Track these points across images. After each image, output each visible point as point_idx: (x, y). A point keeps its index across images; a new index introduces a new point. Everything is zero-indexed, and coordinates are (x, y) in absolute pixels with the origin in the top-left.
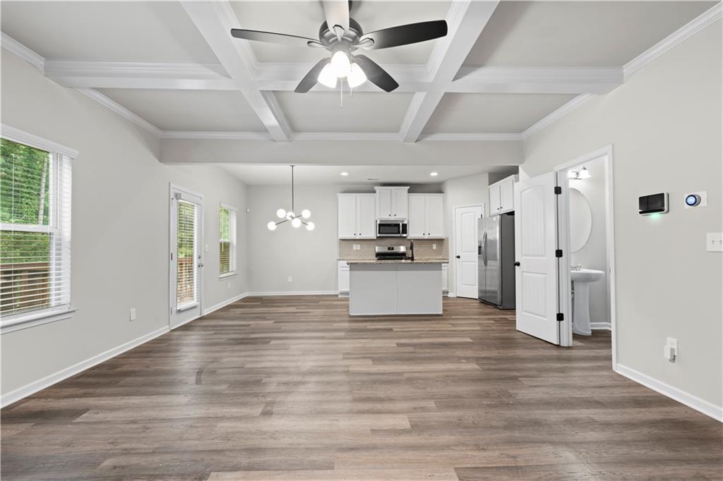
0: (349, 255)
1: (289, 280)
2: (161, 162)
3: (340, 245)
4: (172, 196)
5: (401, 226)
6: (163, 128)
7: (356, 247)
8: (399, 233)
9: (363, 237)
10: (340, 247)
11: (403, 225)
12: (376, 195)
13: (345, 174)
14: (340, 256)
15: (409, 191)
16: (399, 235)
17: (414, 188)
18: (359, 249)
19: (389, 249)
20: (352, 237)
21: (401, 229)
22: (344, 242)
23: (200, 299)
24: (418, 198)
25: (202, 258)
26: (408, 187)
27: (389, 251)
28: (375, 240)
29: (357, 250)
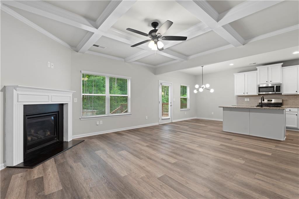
0: (243, 104)
1: (212, 114)
2: (155, 75)
3: (237, 98)
4: (159, 84)
5: (275, 87)
6: (155, 65)
7: (247, 100)
8: (274, 91)
9: (249, 94)
10: (237, 100)
11: (276, 87)
12: (258, 71)
13: (232, 64)
14: (237, 104)
15: (283, 66)
16: (274, 93)
17: (286, 63)
18: (249, 100)
19: (268, 101)
20: (243, 94)
21: (275, 89)
22: (240, 97)
23: (171, 116)
24: (289, 69)
25: (172, 103)
26: (282, 64)
27: (268, 102)
28: (257, 96)
29: (247, 101)
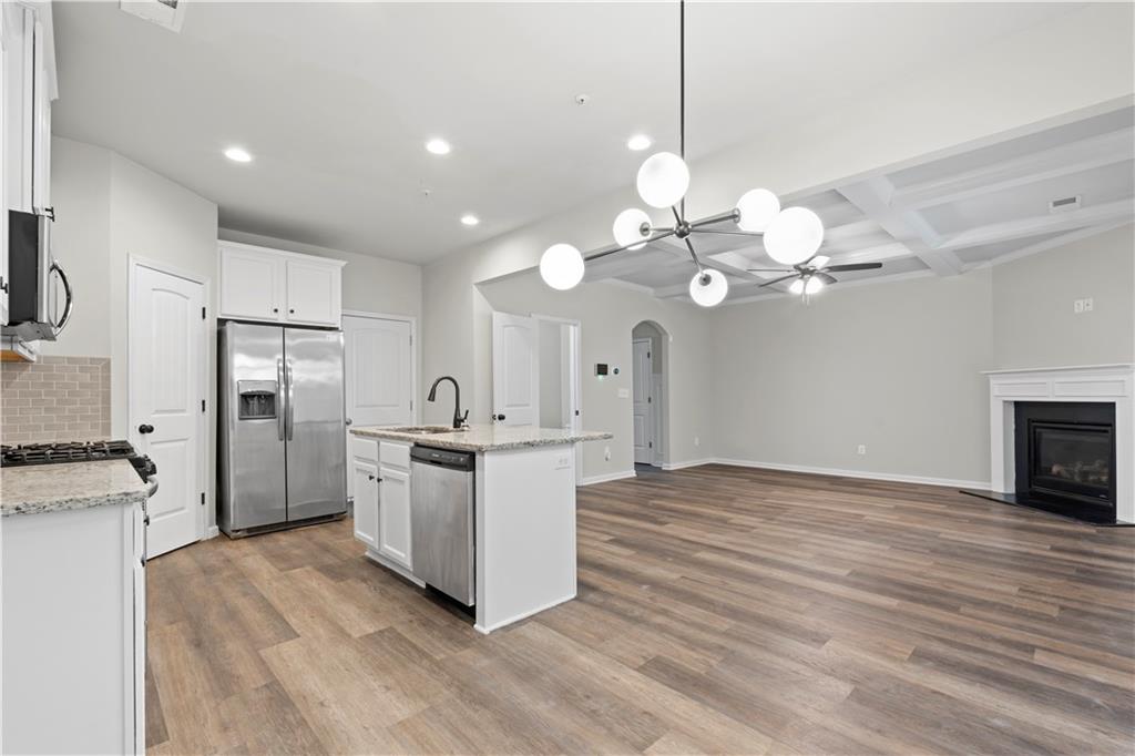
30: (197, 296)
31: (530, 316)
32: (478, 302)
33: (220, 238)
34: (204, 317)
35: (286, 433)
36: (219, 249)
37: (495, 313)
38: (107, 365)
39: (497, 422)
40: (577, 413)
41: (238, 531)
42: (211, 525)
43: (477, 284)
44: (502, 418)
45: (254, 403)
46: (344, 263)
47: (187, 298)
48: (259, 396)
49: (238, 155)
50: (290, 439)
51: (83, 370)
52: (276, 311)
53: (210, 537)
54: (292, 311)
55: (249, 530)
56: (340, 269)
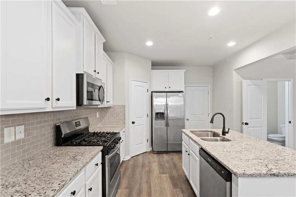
19: (76, 125)
30: (146, 86)
31: (262, 80)
32: (236, 77)
33: (152, 69)
34: (148, 92)
35: (167, 125)
36: (152, 72)
37: (244, 81)
38: (124, 106)
39: (244, 126)
40: (290, 122)
41: (155, 151)
42: (150, 147)
43: (235, 70)
44: (246, 124)
45: (159, 115)
46: (185, 70)
47: (144, 87)
48: (160, 113)
49: (149, 43)
50: (168, 126)
51: (120, 108)
52: (166, 88)
53: (150, 151)
54: (170, 87)
55: (158, 152)
56: (184, 73)
